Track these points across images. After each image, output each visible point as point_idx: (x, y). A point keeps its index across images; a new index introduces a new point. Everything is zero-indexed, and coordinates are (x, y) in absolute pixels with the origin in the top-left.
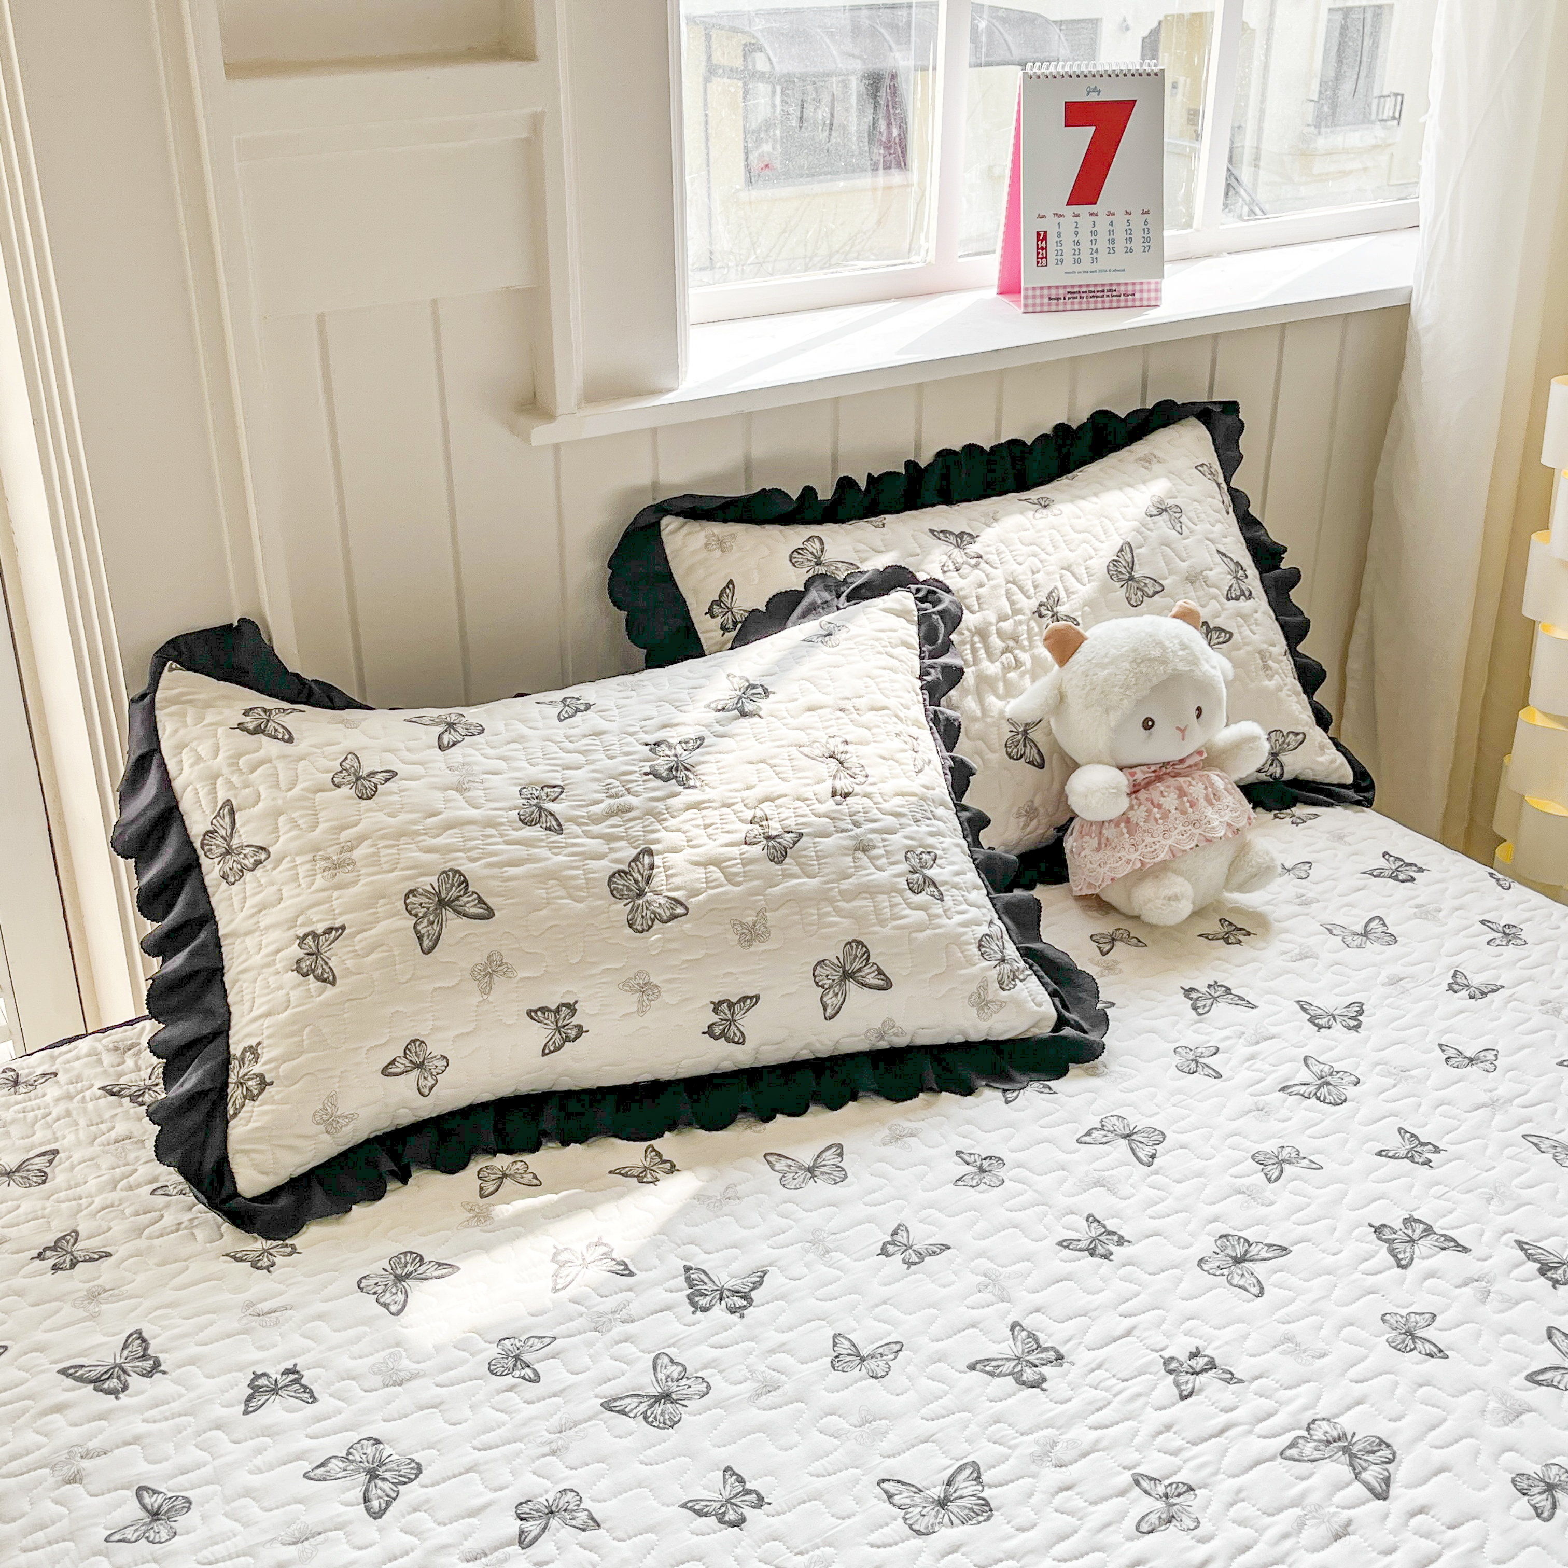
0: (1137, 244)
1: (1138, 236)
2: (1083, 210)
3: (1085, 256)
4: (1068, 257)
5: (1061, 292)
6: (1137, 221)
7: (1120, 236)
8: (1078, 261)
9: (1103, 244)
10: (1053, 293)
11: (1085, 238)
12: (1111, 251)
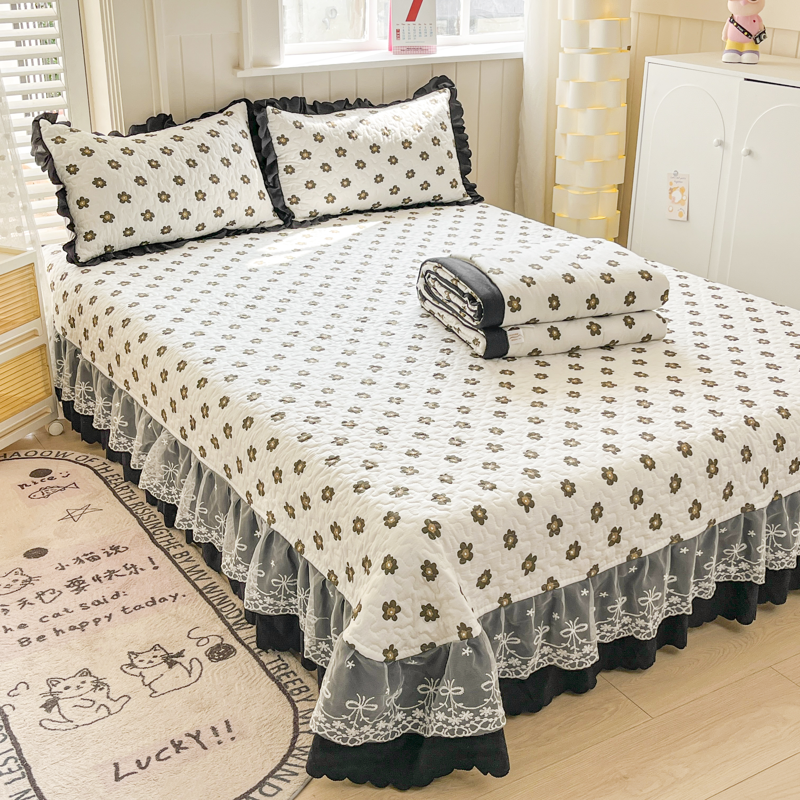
0: (428, 34)
1: (428, 32)
2: (411, 23)
3: (412, 37)
4: (406, 37)
5: (405, 48)
6: (428, 26)
7: (423, 32)
8: (409, 39)
9: (417, 34)
10: (402, 49)
11: (412, 32)
12: (420, 36)
